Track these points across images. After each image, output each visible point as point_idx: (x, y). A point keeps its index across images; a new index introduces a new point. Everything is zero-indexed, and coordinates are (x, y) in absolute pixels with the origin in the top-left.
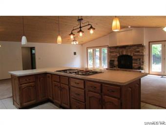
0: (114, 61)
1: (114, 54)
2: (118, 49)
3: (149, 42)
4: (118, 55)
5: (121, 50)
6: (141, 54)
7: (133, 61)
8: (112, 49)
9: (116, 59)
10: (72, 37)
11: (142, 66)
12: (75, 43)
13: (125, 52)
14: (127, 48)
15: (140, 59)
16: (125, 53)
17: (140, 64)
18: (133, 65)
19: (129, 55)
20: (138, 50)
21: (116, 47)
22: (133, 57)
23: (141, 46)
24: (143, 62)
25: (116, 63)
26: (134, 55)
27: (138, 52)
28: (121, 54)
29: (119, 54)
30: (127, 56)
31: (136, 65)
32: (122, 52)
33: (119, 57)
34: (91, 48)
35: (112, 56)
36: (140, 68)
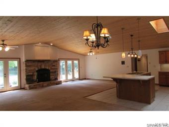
0: (32, 76)
1: (32, 68)
2: (36, 64)
4: (37, 69)
5: (39, 64)
6: (56, 67)
7: (51, 74)
14: (45, 62)
15: (55, 72)
16: (43, 67)
18: (51, 77)
19: (47, 68)
20: (54, 64)
21: (34, 61)
22: (51, 71)
25: (35, 78)
26: (52, 69)
27: (54, 66)
28: (40, 68)
30: (45, 70)
32: (41, 66)
35: (29, 70)
36: (56, 79)
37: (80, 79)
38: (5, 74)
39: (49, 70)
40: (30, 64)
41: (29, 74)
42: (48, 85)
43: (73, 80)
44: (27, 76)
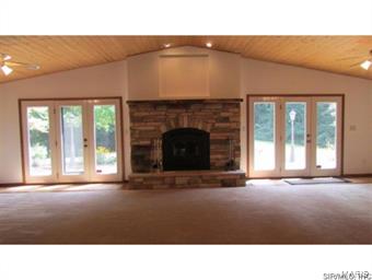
0: (149, 148)
1: (150, 127)
2: (162, 112)
4: (164, 129)
5: (173, 114)
6: (234, 126)
7: (212, 147)
8: (141, 109)
9: (159, 142)
13: (185, 119)
14: (192, 107)
16: (185, 124)
18: (211, 157)
19: (200, 128)
20: (223, 114)
21: (156, 104)
22: (212, 136)
25: (158, 155)
27: (226, 120)
28: (173, 126)
29: (168, 125)
31: (219, 156)
32: (177, 120)
33: (164, 135)
35: (141, 132)
36: (233, 165)
37: (342, 175)
38: (85, 140)
39: (208, 135)
40: (144, 114)
41: (142, 143)
42: (192, 185)
43: (306, 176)
44: (135, 148)
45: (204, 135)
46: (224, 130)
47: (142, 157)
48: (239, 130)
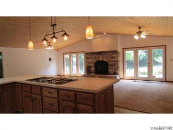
0: (90, 67)
1: (91, 60)
2: (94, 55)
3: (123, 49)
4: (95, 61)
5: (97, 56)
6: (116, 60)
7: (109, 67)
8: (88, 55)
9: (93, 65)
10: (45, 43)
11: (117, 72)
12: (49, 48)
14: (103, 54)
15: (115, 65)
16: (101, 59)
17: (115, 69)
18: (109, 70)
19: (105, 60)
20: (113, 56)
21: (93, 53)
22: (109, 63)
23: (115, 52)
24: (118, 68)
25: (93, 69)
26: (110, 61)
27: (113, 58)
28: (98, 60)
29: (96, 59)
30: (103, 62)
31: (112, 70)
33: (95, 63)
34: (67, 53)
35: (89, 62)
39: (108, 63)
40: (90, 56)
41: (89, 65)
45: (106, 63)
46: (113, 61)
47: (89, 69)
48: (118, 61)
